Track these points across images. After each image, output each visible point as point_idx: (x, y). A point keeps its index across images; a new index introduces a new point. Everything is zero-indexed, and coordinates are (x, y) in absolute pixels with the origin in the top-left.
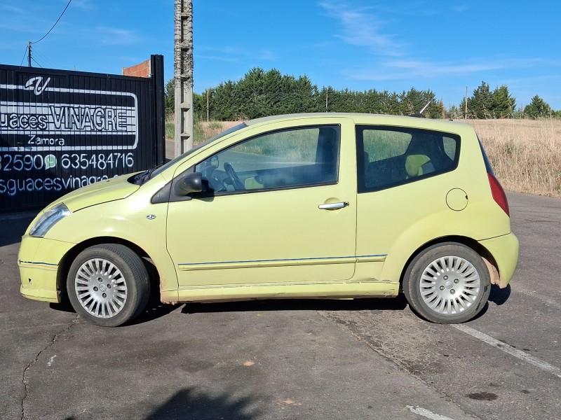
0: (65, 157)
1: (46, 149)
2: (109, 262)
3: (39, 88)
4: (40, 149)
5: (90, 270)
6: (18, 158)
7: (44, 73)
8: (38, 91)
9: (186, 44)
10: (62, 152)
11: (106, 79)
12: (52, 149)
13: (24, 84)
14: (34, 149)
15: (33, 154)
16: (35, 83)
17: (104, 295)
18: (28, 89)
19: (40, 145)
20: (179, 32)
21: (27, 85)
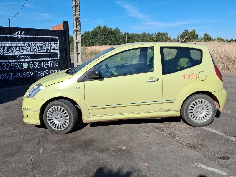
0: (31, 63)
1: (23, 60)
2: (61, 107)
3: (20, 36)
4: (21, 60)
5: (53, 111)
6: (12, 64)
7: (21, 30)
8: (19, 37)
9: (78, 16)
10: (30, 61)
11: (46, 31)
12: (26, 60)
13: (13, 34)
14: (19, 60)
15: (18, 62)
16: (18, 34)
17: (59, 121)
18: (15, 36)
19: (21, 59)
20: (75, 12)
21: (15, 35)
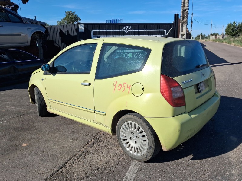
0: (136, 54)
1: (129, 51)
3: (127, 30)
4: (127, 51)
6: (119, 54)
7: (129, 25)
9: (186, 8)
10: (134, 52)
11: (153, 25)
12: (131, 51)
13: (122, 29)
15: (124, 53)
16: (126, 28)
18: (123, 31)
20: (183, 3)
21: (123, 29)
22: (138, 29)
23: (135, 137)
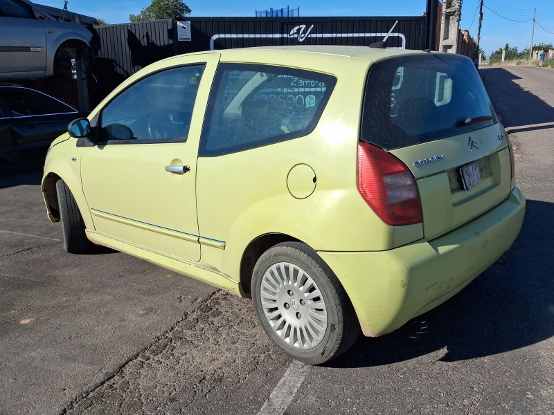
1: (307, 90)
3: (303, 35)
4: (302, 90)
6: (281, 98)
7: (308, 21)
8: (302, 38)
11: (371, 21)
12: (313, 90)
13: (288, 33)
14: (296, 90)
15: (296, 94)
16: (299, 30)
18: (292, 37)
19: (301, 87)
21: (291, 33)
22: (332, 33)
23: (297, 302)
